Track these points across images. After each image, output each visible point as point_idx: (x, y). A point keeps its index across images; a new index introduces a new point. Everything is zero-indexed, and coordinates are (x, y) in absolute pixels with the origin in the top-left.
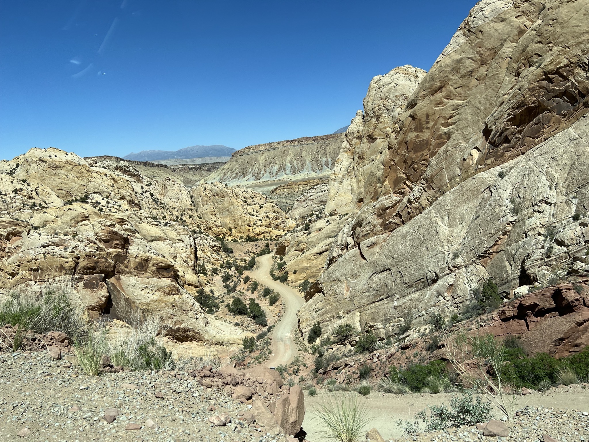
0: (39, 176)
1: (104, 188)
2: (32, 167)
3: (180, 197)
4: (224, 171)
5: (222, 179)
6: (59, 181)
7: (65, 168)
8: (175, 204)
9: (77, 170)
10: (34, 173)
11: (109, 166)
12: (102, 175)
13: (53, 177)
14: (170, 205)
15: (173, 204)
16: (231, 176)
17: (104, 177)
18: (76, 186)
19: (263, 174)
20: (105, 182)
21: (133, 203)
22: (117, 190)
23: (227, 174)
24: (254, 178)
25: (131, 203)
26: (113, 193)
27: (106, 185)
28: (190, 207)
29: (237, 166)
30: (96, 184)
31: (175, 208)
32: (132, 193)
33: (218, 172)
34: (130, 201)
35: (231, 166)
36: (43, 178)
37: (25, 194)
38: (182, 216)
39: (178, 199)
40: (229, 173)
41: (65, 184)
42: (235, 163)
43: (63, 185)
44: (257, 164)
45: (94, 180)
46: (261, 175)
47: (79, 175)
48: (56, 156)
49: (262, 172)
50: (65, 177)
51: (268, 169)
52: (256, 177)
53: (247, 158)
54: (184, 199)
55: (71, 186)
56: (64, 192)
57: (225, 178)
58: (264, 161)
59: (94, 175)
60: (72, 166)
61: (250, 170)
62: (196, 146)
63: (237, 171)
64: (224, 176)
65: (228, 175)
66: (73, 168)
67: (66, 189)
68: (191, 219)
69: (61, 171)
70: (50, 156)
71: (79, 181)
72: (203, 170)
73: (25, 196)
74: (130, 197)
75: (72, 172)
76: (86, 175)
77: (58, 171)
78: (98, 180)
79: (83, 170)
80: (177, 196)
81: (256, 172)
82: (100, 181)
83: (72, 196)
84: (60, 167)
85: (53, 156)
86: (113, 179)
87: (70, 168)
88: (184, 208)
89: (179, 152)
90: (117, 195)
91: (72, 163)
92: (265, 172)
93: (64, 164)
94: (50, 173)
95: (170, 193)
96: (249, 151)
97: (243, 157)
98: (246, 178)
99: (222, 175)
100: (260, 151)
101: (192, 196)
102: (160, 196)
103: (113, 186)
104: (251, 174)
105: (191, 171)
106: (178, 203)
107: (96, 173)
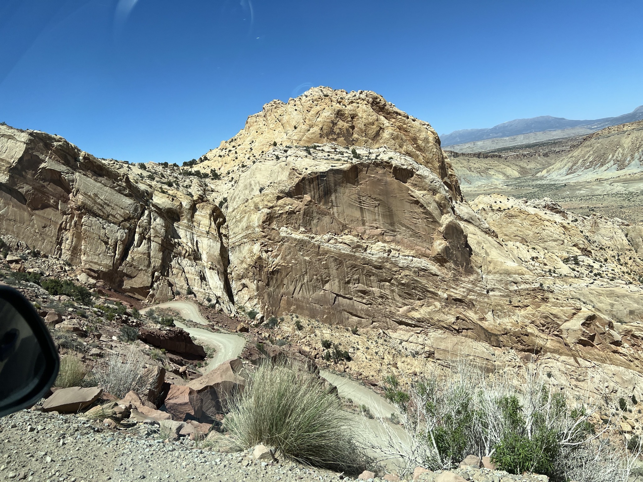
0: (497, 224)
1: (557, 237)
2: (489, 215)
3: (615, 236)
4: (574, 159)
5: (570, 169)
6: (515, 229)
7: (519, 217)
8: (609, 243)
9: (531, 219)
10: (492, 221)
11: (538, 205)
12: (553, 223)
13: (509, 225)
14: (603, 244)
15: (607, 242)
16: (583, 165)
17: (555, 225)
18: (531, 233)
19: (630, 161)
20: (557, 230)
21: (586, 251)
22: (568, 237)
23: (577, 163)
24: (616, 166)
25: (584, 250)
26: (566, 241)
27: (558, 233)
28: (628, 247)
29: (591, 152)
30: (549, 232)
31: (609, 248)
32: (585, 241)
33: (565, 161)
34: (583, 248)
35: (583, 153)
36: (501, 226)
37: (541, 262)
38: (619, 256)
39: (612, 238)
40: (581, 161)
41: (521, 231)
42: (588, 149)
43: (519, 232)
44: (620, 149)
45: (547, 228)
46: (627, 162)
47: (532, 223)
48: (501, 202)
49: (628, 159)
50: (520, 225)
51: (636, 154)
52: (619, 166)
53: (606, 141)
54: (620, 239)
55: (526, 233)
56: (520, 238)
57: (575, 167)
58: (630, 144)
59: (546, 223)
60: (526, 215)
61: (610, 156)
62: (515, 120)
63: (591, 159)
64: (573, 166)
65: (579, 164)
66: (526, 217)
67: (521, 236)
68: (632, 260)
69: (516, 220)
70: (496, 202)
71: (533, 229)
72: (539, 155)
73: (541, 263)
74: (584, 244)
75: (525, 221)
76: (539, 224)
77: (513, 220)
78: (550, 228)
79: (536, 219)
80: (612, 235)
81: (619, 159)
82: (552, 229)
83: (527, 242)
84: (516, 216)
85: (498, 202)
86: (564, 227)
87: (524, 217)
88: (619, 247)
89: (495, 128)
90: (570, 243)
91: (525, 213)
92: (633, 158)
93: (518, 214)
94: (507, 221)
95: (602, 231)
96: (609, 132)
97: (600, 141)
98: (604, 168)
99: (570, 164)
100: (624, 132)
101: (627, 234)
102: (590, 233)
103: (564, 234)
104: (612, 162)
105: (525, 158)
106: (612, 242)
107: (547, 221)
